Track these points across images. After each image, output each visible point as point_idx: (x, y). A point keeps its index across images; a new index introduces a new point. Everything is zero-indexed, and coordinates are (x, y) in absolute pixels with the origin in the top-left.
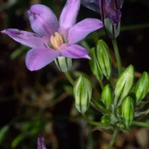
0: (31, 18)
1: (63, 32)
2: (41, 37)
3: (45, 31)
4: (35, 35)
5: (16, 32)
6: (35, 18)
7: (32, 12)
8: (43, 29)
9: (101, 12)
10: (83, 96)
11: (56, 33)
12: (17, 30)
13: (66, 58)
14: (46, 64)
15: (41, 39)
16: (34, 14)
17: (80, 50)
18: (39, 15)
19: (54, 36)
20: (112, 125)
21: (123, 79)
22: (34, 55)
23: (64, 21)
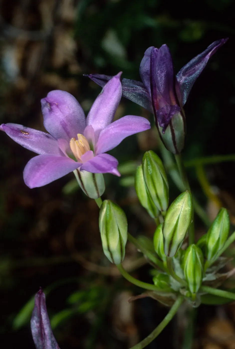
0: (45, 110)
1: (90, 135)
2: (57, 139)
3: (63, 131)
4: (48, 137)
5: (18, 129)
6: (51, 110)
7: (47, 102)
8: (60, 127)
9: (153, 109)
10: (110, 234)
11: (79, 135)
12: (20, 127)
13: (93, 175)
14: (53, 180)
15: (55, 142)
16: (51, 104)
17: (108, 161)
18: (57, 106)
19: (76, 138)
20: (173, 291)
21: (175, 212)
22: (39, 165)
23: (95, 118)
